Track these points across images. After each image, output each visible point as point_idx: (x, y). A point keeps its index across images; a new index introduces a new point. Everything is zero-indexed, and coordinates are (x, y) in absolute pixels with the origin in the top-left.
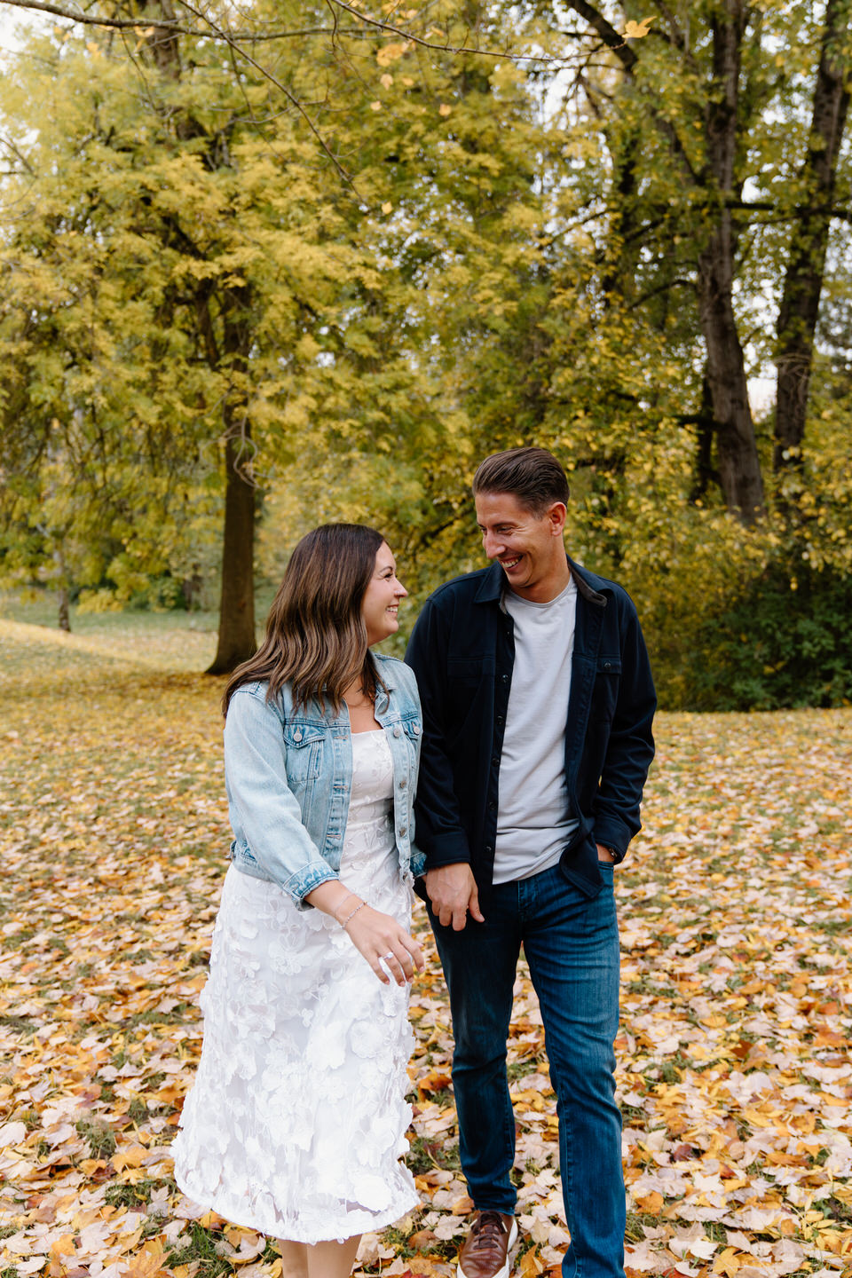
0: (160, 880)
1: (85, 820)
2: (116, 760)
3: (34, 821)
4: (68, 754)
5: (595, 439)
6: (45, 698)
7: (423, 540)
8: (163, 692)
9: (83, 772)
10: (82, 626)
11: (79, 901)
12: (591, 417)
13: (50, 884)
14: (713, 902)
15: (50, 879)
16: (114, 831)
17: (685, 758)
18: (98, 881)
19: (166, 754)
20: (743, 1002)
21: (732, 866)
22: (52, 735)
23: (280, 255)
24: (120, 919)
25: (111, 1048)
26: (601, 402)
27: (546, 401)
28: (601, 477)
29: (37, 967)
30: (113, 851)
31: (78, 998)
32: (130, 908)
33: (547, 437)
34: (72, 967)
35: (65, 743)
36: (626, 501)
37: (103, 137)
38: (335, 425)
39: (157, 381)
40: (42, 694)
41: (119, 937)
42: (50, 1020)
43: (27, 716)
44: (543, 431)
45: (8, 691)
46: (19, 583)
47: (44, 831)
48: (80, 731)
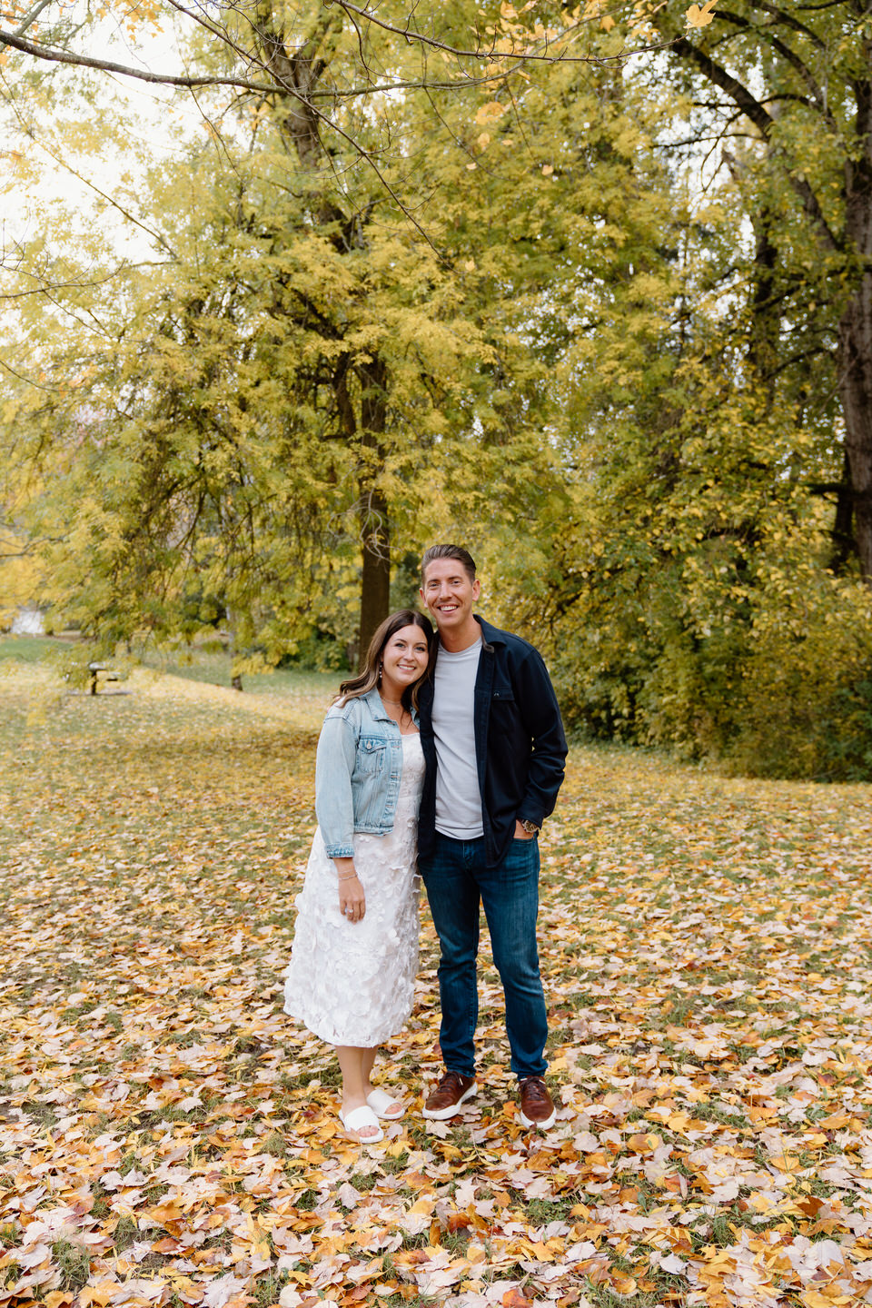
0: (238, 950)
1: (188, 882)
2: (237, 819)
3: (140, 880)
4: (195, 812)
5: (725, 509)
6: (194, 755)
7: (559, 607)
9: (203, 830)
10: (253, 686)
11: (151, 971)
12: (722, 486)
13: (131, 952)
14: (804, 1008)
15: (134, 945)
16: (211, 895)
17: (799, 835)
18: (179, 949)
19: (283, 815)
20: (822, 1139)
21: (832, 964)
22: (188, 792)
23: (405, 332)
24: (183, 993)
25: (124, 1148)
26: (732, 471)
27: (676, 471)
28: (730, 546)
29: (86, 1045)
30: (203, 916)
31: (110, 1085)
32: (198, 981)
33: (677, 507)
34: (119, 1047)
35: (197, 800)
36: (755, 569)
37: (245, 225)
38: (461, 497)
39: (290, 455)
40: (192, 751)
41: (176, 1015)
42: (75, 1110)
43: (172, 772)
44: (673, 501)
45: (163, 748)
46: (176, 646)
47: (146, 892)
48: (214, 789)
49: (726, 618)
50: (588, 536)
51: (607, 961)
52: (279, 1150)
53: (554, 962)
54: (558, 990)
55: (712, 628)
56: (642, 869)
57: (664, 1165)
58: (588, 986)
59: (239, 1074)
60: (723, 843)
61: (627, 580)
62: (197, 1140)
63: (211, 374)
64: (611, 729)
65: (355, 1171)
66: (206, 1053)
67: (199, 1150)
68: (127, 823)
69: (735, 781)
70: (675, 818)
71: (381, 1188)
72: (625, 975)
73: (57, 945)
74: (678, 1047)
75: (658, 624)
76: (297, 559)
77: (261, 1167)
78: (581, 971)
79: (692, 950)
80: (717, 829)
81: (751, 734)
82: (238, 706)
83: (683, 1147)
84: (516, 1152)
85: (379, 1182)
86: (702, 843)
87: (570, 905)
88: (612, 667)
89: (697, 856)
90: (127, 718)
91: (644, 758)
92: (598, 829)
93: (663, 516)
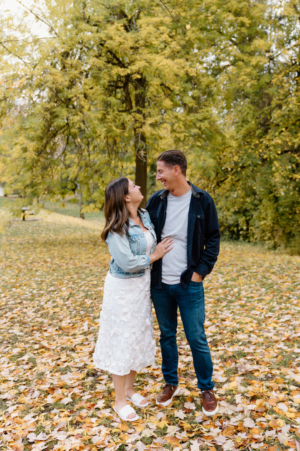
0: (86, 330)
1: (64, 299)
2: (84, 272)
3: (44, 298)
4: (66, 269)
5: (290, 140)
6: (65, 245)
7: (218, 184)
9: (69, 277)
10: (89, 217)
11: (49, 338)
12: (289, 131)
13: (40, 330)
15: (41, 326)
16: (74, 305)
18: (60, 328)
19: (104, 271)
22: (63, 261)
23: (155, 64)
24: (63, 349)
25: (37, 422)
26: (293, 124)
27: (269, 125)
28: (293, 156)
29: (20, 372)
30: (71, 314)
31: (31, 391)
32: (69, 343)
33: (269, 140)
34: (35, 373)
35: (67, 264)
37: (86, 20)
38: (178, 135)
39: (105, 118)
40: (64, 243)
41: (60, 359)
42: (15, 403)
43: (56, 252)
44: (268, 138)
45: (52, 242)
46: (58, 200)
47: (46, 303)
48: (74, 259)
49: (291, 188)
50: (231, 153)
51: (250, 336)
52: (107, 424)
53: (226, 337)
54: (229, 349)
55: (285, 192)
56: (260, 295)
57: (287, 435)
58: (242, 347)
59: (88, 386)
60: (295, 284)
61: (248, 171)
62: (70, 419)
63: (72, 84)
64: (238, 236)
65: (143, 435)
66: (73, 377)
67: (71, 423)
68: (38, 273)
70: (273, 273)
71: (155, 444)
72: (259, 343)
73: (8, 326)
74: (287, 377)
75: (262, 189)
76: (108, 163)
77: (100, 432)
78: (239, 341)
79: (287, 332)
80: (292, 278)
82: (83, 225)
83: (295, 426)
84: (217, 427)
85: (154, 440)
86: (286, 284)
87: (231, 311)
88: (239, 209)
89: (285, 289)
90: (37, 230)
91: (253, 247)
92: (240, 277)
93: (263, 144)
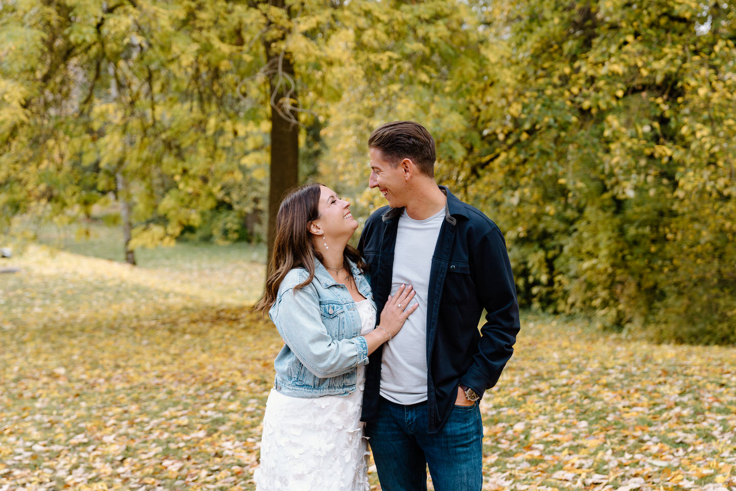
1: (112, 462)
2: (153, 398)
3: (62, 462)
4: (108, 392)
5: (646, 65)
6: (97, 334)
7: (474, 171)
8: (211, 327)
9: (119, 410)
12: (641, 41)
16: (138, 474)
19: (202, 392)
22: (97, 372)
26: (652, 25)
27: (594, 26)
28: (652, 103)
33: (595, 64)
35: (108, 380)
36: (679, 128)
38: (374, 58)
39: (195, 18)
40: (95, 330)
43: (77, 352)
44: (591, 58)
45: (64, 327)
46: (73, 220)
47: (70, 473)
48: (124, 368)
49: (650, 179)
50: (504, 96)
55: (636, 188)
56: (576, 437)
60: (657, 409)
64: (528, 298)
68: (38, 405)
69: (664, 347)
70: (606, 385)
75: (580, 185)
76: (200, 125)
80: (650, 395)
81: (677, 299)
82: (135, 282)
86: (635, 409)
87: (507, 474)
88: (529, 232)
89: (632, 422)
90: (19, 297)
91: (566, 326)
92: (529, 398)
93: (581, 74)
